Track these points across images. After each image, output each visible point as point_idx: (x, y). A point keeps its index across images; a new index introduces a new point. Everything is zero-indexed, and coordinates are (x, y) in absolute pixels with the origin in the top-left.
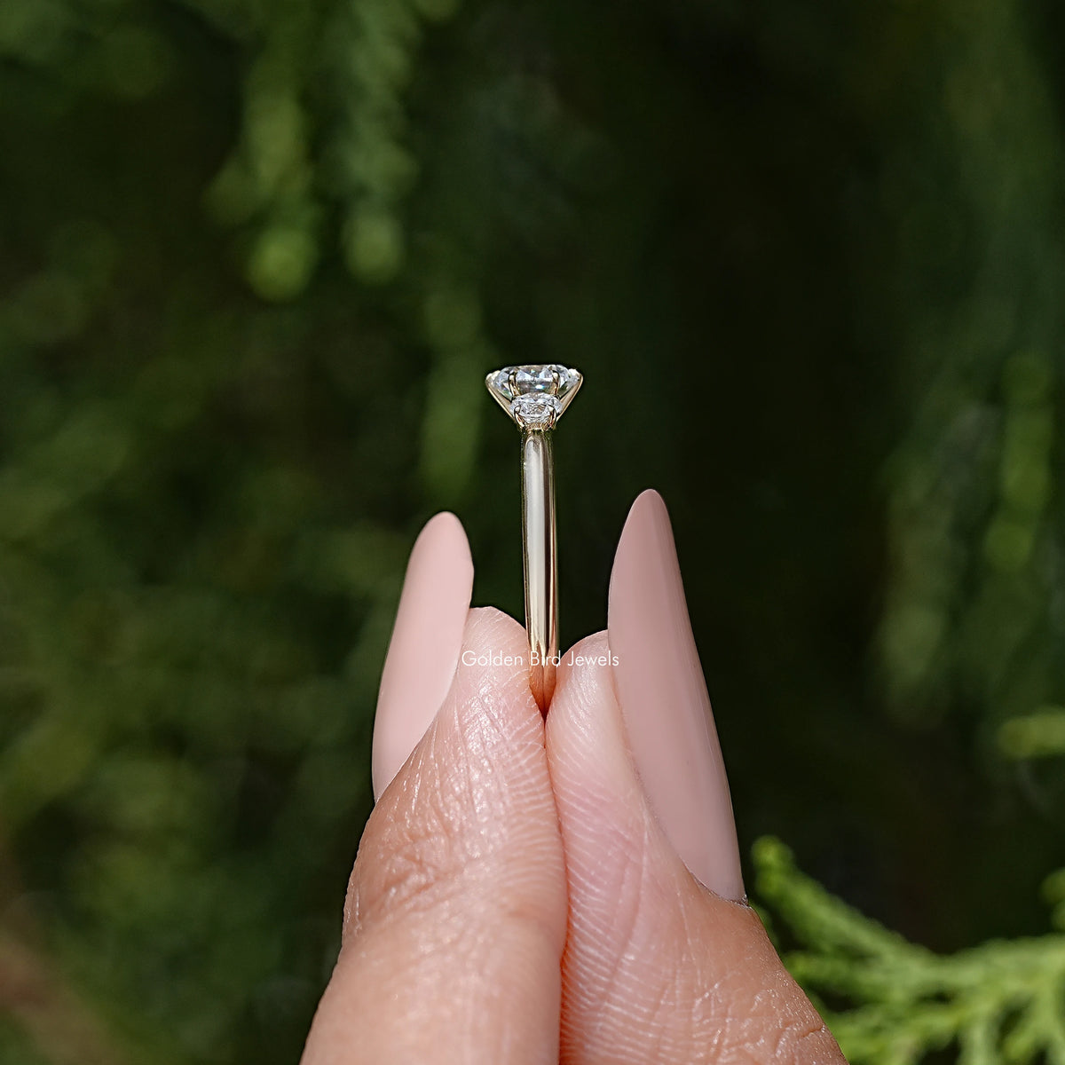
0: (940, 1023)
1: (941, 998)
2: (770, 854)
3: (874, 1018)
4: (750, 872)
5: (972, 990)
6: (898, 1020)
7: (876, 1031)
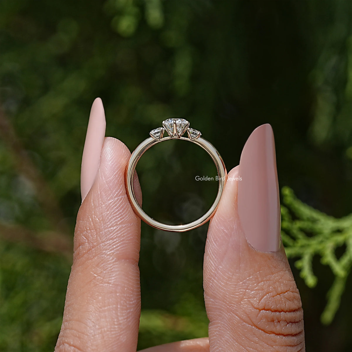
0: (340, 238)
1: (339, 231)
2: (287, 191)
3: (320, 238)
4: (282, 197)
5: (348, 228)
6: (327, 238)
7: (322, 242)
